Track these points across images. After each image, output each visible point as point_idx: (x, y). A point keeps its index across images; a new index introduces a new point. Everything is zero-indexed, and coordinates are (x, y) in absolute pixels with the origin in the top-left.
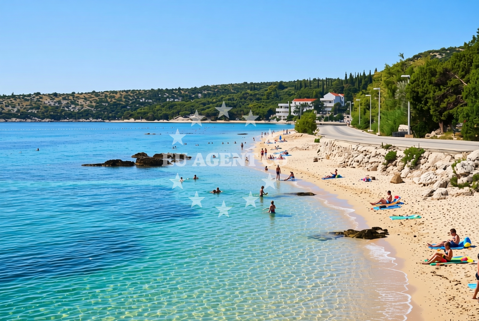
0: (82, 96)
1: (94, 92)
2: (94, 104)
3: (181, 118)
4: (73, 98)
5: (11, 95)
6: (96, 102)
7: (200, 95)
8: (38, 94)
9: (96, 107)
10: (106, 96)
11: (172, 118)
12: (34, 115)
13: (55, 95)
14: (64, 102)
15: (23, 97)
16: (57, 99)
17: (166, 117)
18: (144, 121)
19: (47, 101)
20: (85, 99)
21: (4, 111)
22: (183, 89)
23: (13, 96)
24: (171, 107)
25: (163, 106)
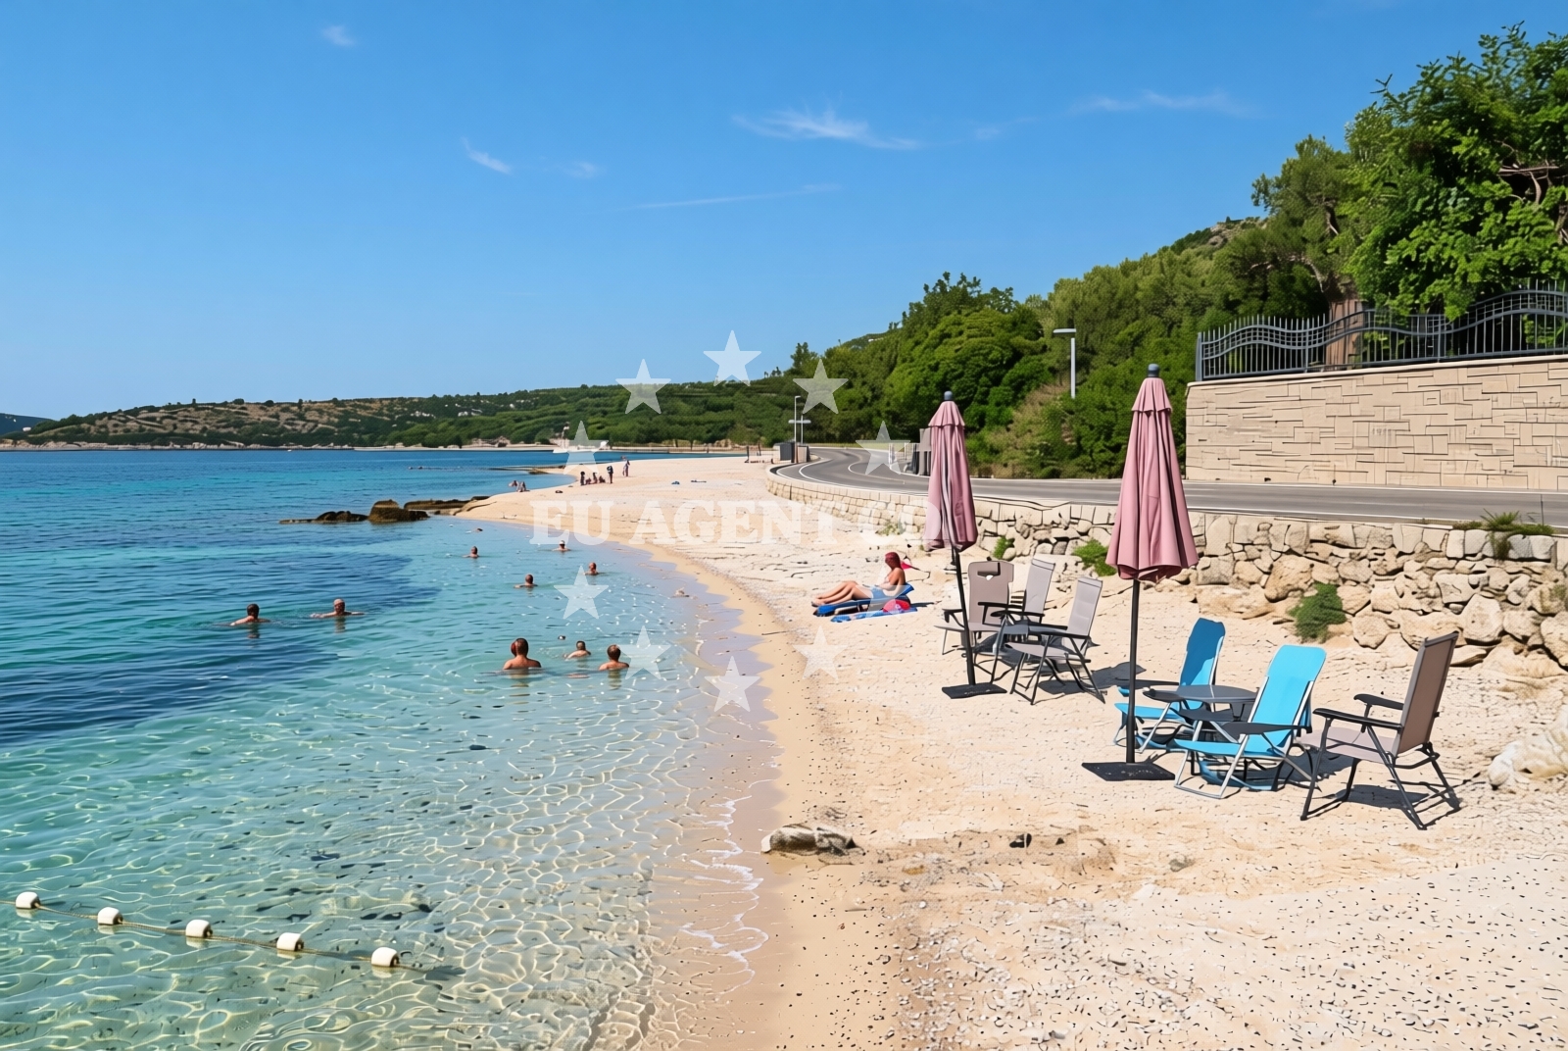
0: (315, 407)
1: (336, 401)
2: (334, 420)
3: (480, 443)
4: (300, 409)
5: (190, 403)
6: (337, 415)
7: (512, 405)
8: (239, 402)
9: (337, 425)
10: (356, 407)
11: (467, 442)
12: (234, 437)
13: (270, 403)
14: (284, 416)
15: (213, 408)
16: (272, 411)
17: (458, 442)
18: (420, 447)
19: (256, 415)
20: (320, 411)
21: (176, 431)
22: (485, 397)
23: (194, 404)
24: (466, 423)
25: (451, 424)
